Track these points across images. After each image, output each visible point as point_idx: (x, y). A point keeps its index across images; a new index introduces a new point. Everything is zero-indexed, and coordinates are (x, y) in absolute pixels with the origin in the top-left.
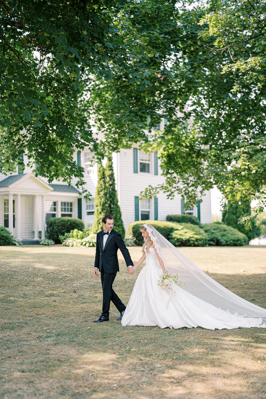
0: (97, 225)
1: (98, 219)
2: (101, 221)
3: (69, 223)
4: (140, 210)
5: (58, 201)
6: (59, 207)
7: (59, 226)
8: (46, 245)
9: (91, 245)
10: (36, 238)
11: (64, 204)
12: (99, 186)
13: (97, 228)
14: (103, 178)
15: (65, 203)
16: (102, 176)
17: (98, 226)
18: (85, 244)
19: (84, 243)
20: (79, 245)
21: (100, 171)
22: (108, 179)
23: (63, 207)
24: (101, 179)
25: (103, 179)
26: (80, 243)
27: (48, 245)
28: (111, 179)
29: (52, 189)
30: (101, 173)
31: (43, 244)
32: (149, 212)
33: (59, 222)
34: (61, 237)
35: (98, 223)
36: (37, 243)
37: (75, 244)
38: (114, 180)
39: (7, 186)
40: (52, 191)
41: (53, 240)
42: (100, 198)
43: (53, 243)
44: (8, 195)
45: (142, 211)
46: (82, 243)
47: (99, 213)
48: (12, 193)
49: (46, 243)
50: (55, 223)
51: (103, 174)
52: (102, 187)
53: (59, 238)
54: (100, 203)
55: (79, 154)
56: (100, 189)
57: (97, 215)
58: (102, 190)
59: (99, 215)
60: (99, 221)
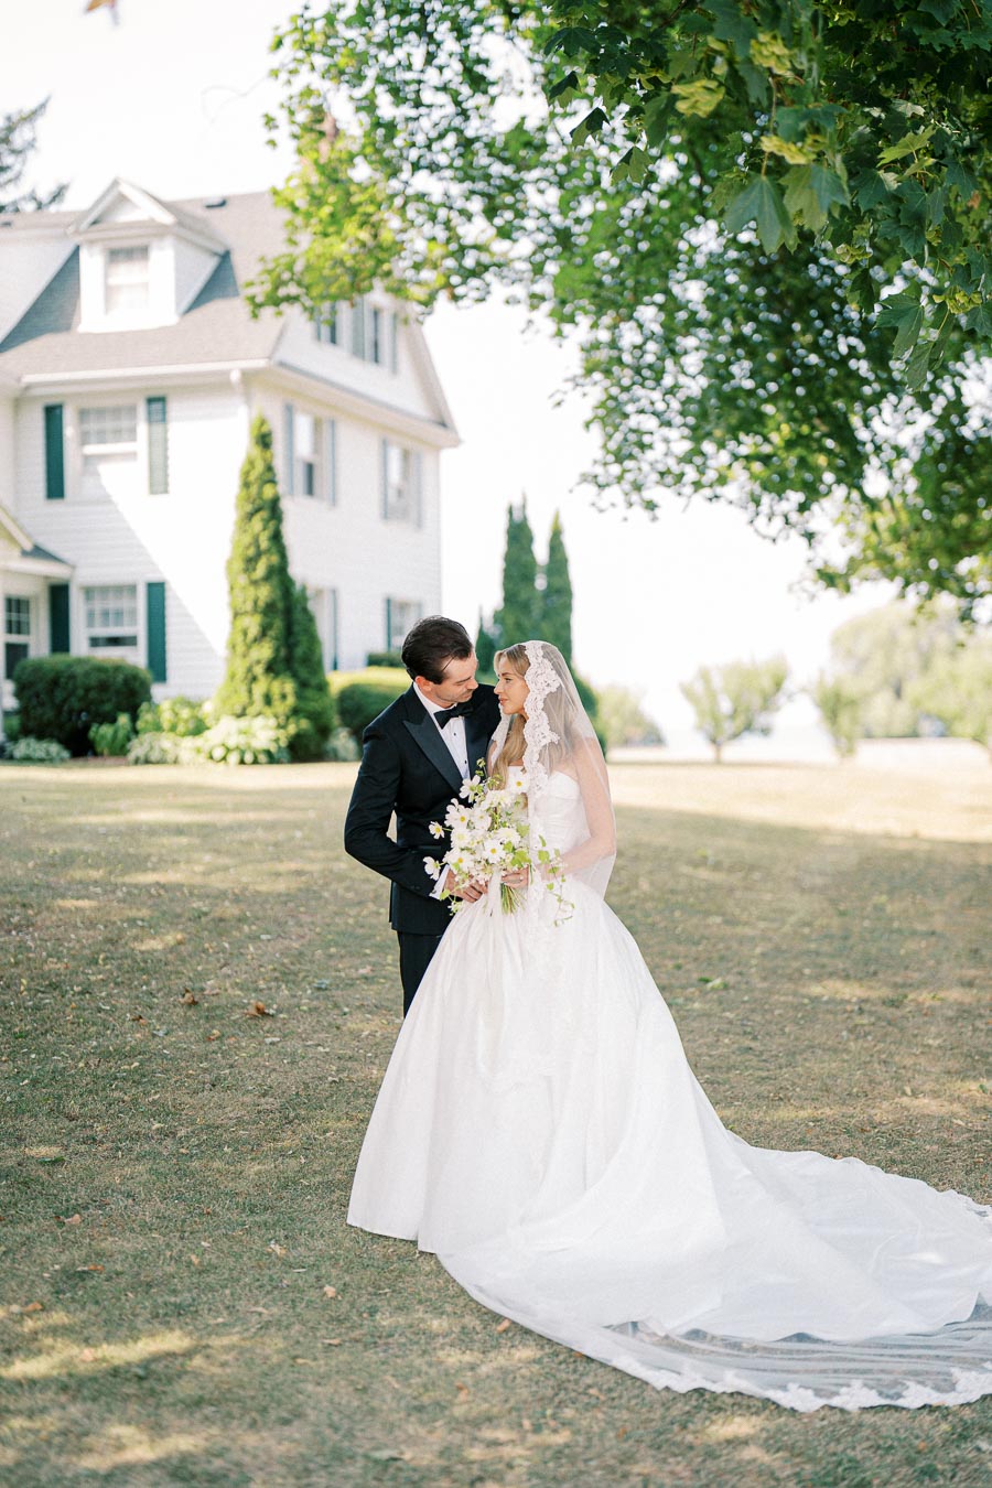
0: (243, 688)
1: (246, 663)
2: (259, 670)
7: (87, 690)
8: (41, 760)
9: (249, 758)
11: (9, 603)
12: (247, 539)
15: (11, 601)
16: (256, 504)
17: (250, 691)
18: (224, 758)
19: (218, 753)
20: (201, 759)
21: (246, 485)
22: (267, 515)
23: (8, 617)
24: (250, 516)
25: (262, 514)
26: (204, 754)
27: (51, 761)
28: (273, 514)
29: (28, 544)
31: (28, 759)
33: (87, 674)
34: (101, 732)
35: (250, 676)
37: (184, 754)
41: (61, 742)
42: (255, 585)
43: (66, 754)
46: (209, 753)
47: (249, 639)
49: (42, 754)
50: (72, 677)
52: (258, 547)
53: (91, 734)
54: (256, 603)
55: (53, 414)
56: (251, 552)
57: (241, 649)
58: (259, 555)
59: (249, 647)
60: (249, 670)
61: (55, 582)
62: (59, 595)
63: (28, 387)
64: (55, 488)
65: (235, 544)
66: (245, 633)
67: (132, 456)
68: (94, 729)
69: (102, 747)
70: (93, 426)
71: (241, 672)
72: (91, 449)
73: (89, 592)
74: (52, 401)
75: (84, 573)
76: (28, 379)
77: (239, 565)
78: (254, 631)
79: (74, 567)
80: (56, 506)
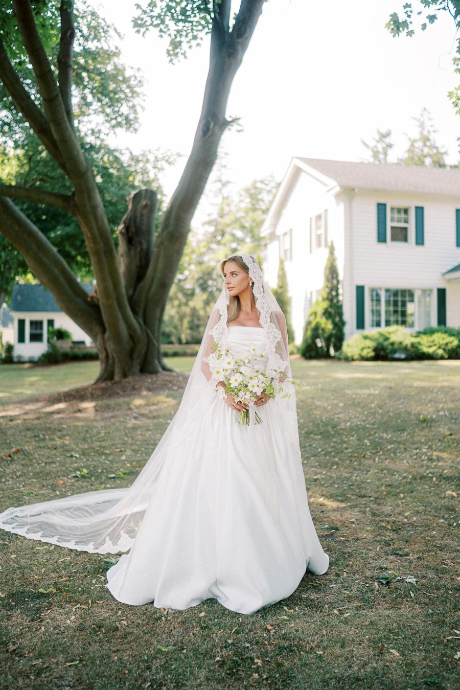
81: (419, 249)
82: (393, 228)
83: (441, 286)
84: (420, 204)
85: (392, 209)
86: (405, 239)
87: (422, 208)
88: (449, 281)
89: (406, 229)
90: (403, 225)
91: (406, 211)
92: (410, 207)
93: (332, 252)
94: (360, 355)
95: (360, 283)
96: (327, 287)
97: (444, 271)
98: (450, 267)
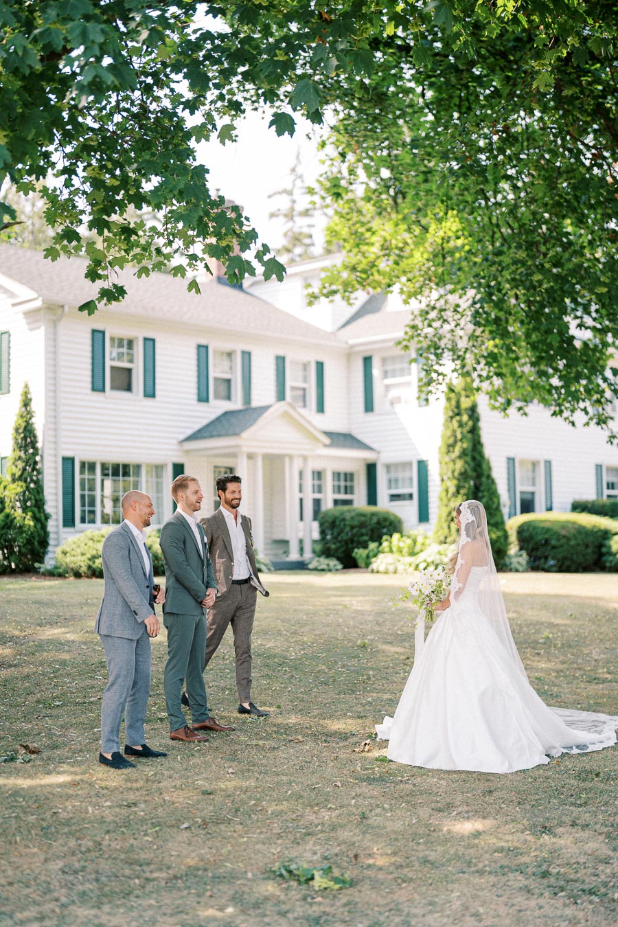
0: (445, 525)
1: (448, 509)
3: (375, 520)
4: (519, 488)
5: (325, 470)
6: (329, 483)
7: (352, 528)
8: (323, 570)
10: (294, 556)
11: (337, 475)
12: (449, 433)
13: (446, 530)
14: (458, 414)
15: (339, 474)
16: (456, 411)
17: (449, 527)
19: (422, 566)
20: (411, 569)
21: (450, 400)
22: (465, 418)
23: (336, 483)
24: (452, 418)
25: (458, 418)
26: (414, 566)
27: (330, 570)
28: (471, 417)
29: (327, 441)
30: (454, 403)
31: (316, 569)
32: (533, 493)
33: (352, 518)
34: (359, 553)
35: (450, 518)
36: (301, 566)
37: (400, 568)
38: (478, 420)
39: (236, 434)
40: (325, 446)
41: (339, 559)
42: (454, 461)
43: (340, 566)
44: (234, 455)
45: (522, 493)
46: (417, 566)
47: (450, 495)
48: (245, 450)
49: (324, 567)
50: (344, 520)
51: (458, 406)
52: (456, 437)
53: (354, 555)
54: (453, 472)
55: (367, 361)
56: (451, 441)
57: (445, 500)
58: (456, 442)
59: (449, 500)
60: (450, 513)
61: (369, 462)
62: (371, 469)
63: (352, 346)
64: (369, 407)
65: (443, 436)
66: (447, 491)
67: (408, 384)
68: (356, 550)
69: (361, 563)
70: (389, 367)
71: (445, 514)
72: (388, 381)
73: (388, 467)
74: (367, 354)
75: (385, 456)
76: (352, 342)
77: (444, 450)
78: (452, 490)
79: (379, 452)
80: (370, 416)
81: (149, 402)
82: (112, 368)
83: (178, 460)
84: (150, 335)
85: (112, 339)
86: (128, 388)
87: (154, 340)
88: (188, 452)
89: (129, 371)
90: (127, 365)
91: (130, 343)
92: (137, 338)
93: (26, 404)
94: (89, 567)
95: (69, 454)
96: (20, 458)
97: (182, 437)
98: (189, 432)
